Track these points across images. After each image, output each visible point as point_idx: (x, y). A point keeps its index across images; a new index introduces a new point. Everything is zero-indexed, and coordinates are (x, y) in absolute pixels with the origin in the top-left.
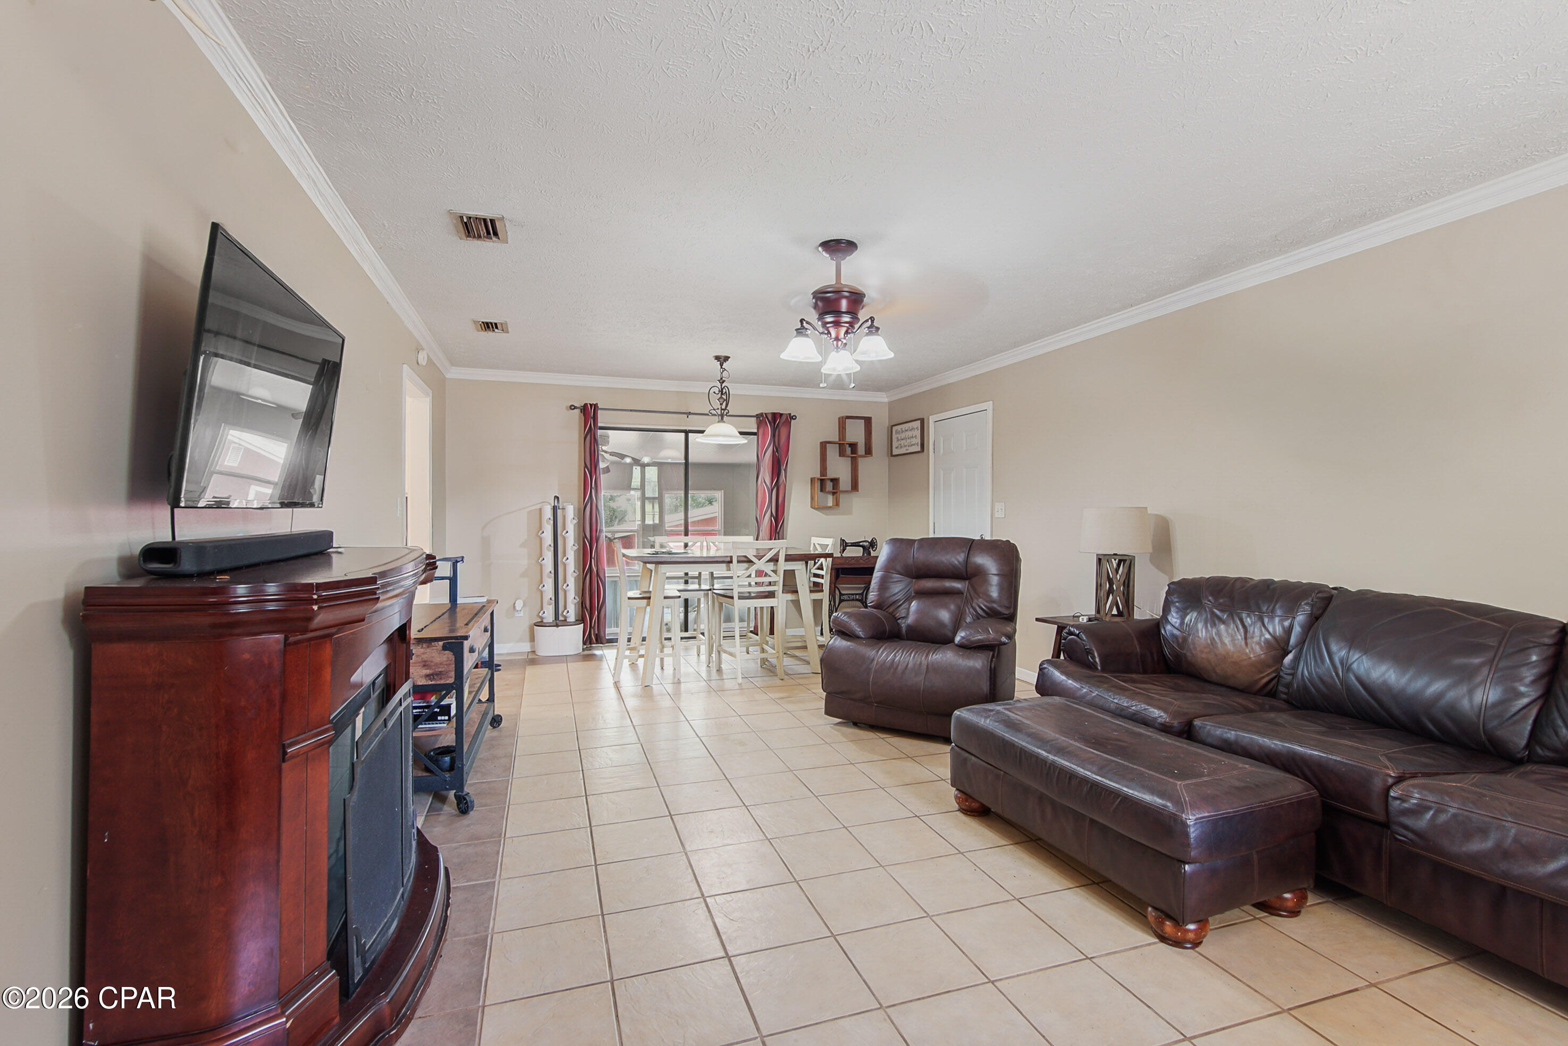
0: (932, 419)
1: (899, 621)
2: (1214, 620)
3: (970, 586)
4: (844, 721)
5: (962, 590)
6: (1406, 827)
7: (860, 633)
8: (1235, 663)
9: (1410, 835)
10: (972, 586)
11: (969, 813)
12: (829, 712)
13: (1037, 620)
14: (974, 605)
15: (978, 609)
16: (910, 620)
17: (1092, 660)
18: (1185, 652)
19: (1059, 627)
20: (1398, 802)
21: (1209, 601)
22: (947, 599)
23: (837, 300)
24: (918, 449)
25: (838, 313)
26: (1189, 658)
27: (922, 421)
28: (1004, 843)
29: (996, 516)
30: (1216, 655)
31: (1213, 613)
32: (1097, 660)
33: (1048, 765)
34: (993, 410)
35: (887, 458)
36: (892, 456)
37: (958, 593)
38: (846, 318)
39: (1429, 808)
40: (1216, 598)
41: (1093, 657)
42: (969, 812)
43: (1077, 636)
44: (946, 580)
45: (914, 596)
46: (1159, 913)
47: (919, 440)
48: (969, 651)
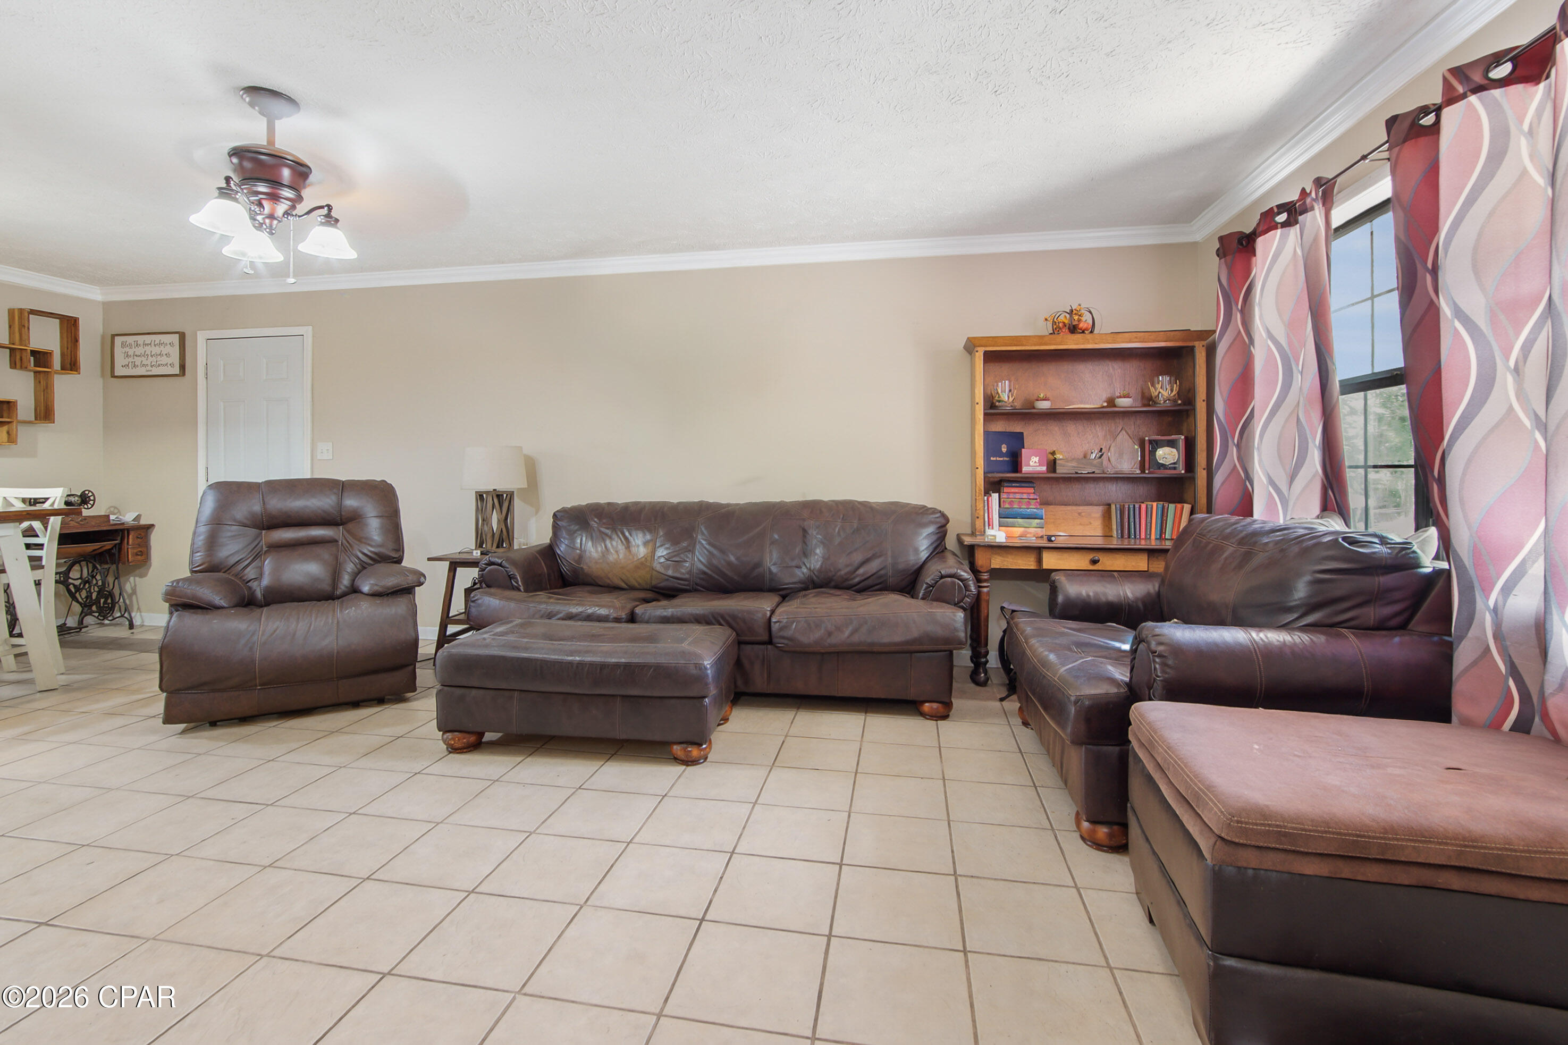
0: (201, 337)
1: (249, 584)
2: (603, 537)
3: (345, 532)
4: (192, 725)
5: (337, 538)
6: (783, 638)
7: (222, 601)
8: (623, 568)
9: (786, 642)
10: (348, 532)
11: (465, 751)
12: (169, 719)
13: (429, 559)
14: (354, 552)
15: (360, 555)
16: (266, 581)
17: (516, 584)
18: (582, 566)
19: (451, 563)
20: (778, 624)
21: (595, 522)
22: (319, 550)
23: (277, 167)
24: (176, 370)
25: (276, 183)
26: (586, 571)
27: (182, 336)
28: (520, 759)
29: (319, 457)
30: (608, 564)
31: (600, 531)
32: (520, 583)
33: (575, 666)
34: (313, 336)
35: (101, 380)
36: (113, 376)
37: (332, 541)
38: (287, 193)
39: (794, 622)
40: (600, 519)
41: (517, 582)
42: (465, 749)
43: (500, 565)
44: (313, 527)
45: (266, 552)
46: (683, 745)
47: (176, 360)
48: (385, 599)
